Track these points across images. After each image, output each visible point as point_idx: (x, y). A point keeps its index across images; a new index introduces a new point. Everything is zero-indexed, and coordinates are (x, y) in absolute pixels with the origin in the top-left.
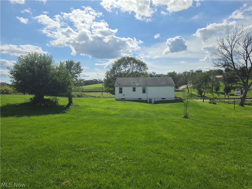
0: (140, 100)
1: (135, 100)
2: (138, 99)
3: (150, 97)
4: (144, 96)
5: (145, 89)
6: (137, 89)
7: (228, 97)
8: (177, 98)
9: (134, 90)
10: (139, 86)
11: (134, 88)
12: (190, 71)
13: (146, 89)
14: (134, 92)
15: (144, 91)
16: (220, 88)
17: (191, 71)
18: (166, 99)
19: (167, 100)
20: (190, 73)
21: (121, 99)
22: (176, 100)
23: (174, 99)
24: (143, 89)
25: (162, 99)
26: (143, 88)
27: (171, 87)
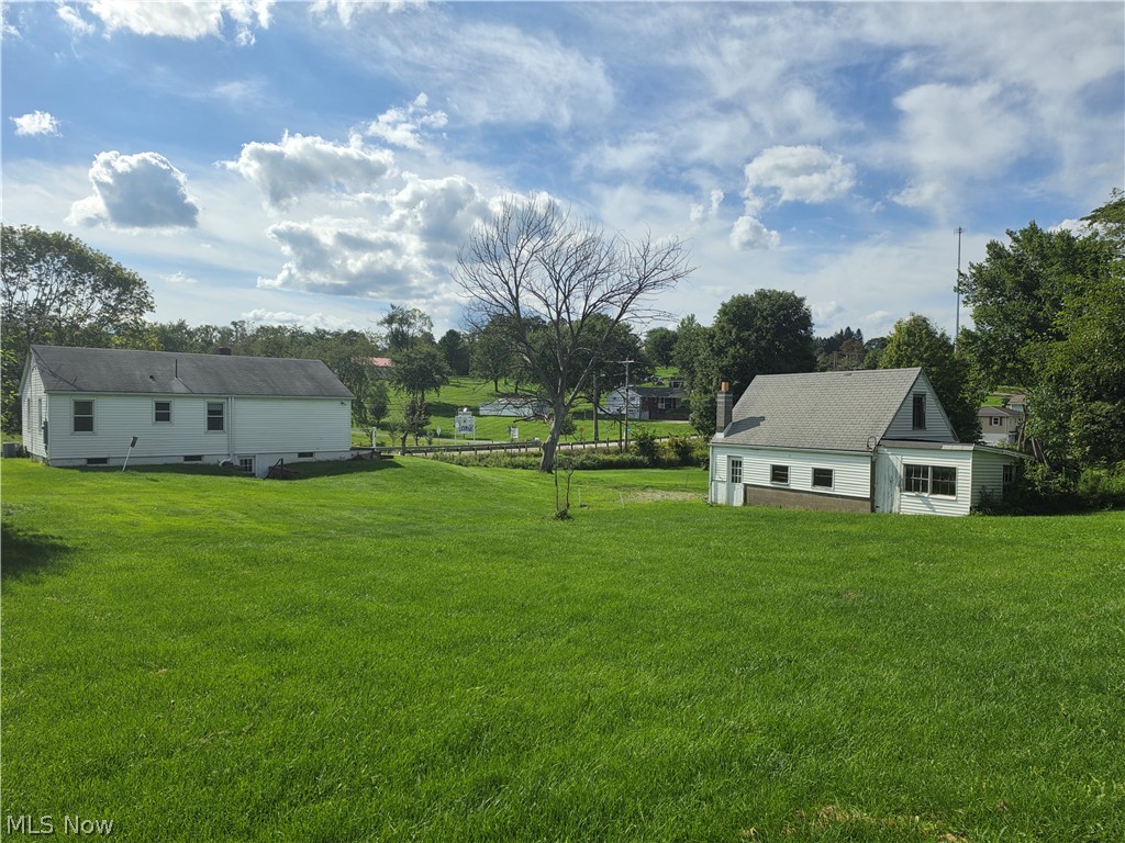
0: (193, 465)
1: (166, 465)
2: (181, 461)
3: (244, 448)
4: (214, 447)
5: (220, 412)
6: (179, 408)
7: (430, 443)
8: (362, 453)
9: (163, 413)
10: (191, 395)
11: (159, 406)
12: (232, 327)
13: (225, 411)
14: (163, 426)
15: (215, 421)
16: (388, 407)
17: (234, 324)
18: (317, 457)
19: (320, 462)
20: (230, 333)
21: (84, 463)
22: (359, 458)
23: (348, 456)
24: (210, 412)
25: (301, 455)
26: (209, 404)
27: (338, 403)
